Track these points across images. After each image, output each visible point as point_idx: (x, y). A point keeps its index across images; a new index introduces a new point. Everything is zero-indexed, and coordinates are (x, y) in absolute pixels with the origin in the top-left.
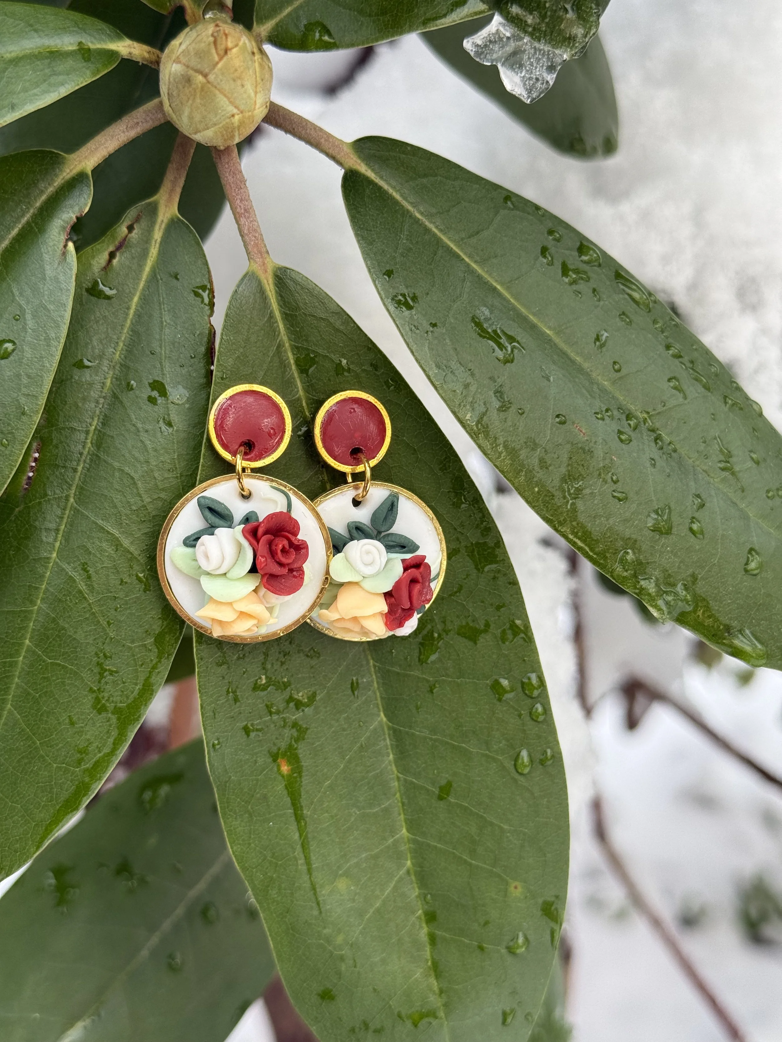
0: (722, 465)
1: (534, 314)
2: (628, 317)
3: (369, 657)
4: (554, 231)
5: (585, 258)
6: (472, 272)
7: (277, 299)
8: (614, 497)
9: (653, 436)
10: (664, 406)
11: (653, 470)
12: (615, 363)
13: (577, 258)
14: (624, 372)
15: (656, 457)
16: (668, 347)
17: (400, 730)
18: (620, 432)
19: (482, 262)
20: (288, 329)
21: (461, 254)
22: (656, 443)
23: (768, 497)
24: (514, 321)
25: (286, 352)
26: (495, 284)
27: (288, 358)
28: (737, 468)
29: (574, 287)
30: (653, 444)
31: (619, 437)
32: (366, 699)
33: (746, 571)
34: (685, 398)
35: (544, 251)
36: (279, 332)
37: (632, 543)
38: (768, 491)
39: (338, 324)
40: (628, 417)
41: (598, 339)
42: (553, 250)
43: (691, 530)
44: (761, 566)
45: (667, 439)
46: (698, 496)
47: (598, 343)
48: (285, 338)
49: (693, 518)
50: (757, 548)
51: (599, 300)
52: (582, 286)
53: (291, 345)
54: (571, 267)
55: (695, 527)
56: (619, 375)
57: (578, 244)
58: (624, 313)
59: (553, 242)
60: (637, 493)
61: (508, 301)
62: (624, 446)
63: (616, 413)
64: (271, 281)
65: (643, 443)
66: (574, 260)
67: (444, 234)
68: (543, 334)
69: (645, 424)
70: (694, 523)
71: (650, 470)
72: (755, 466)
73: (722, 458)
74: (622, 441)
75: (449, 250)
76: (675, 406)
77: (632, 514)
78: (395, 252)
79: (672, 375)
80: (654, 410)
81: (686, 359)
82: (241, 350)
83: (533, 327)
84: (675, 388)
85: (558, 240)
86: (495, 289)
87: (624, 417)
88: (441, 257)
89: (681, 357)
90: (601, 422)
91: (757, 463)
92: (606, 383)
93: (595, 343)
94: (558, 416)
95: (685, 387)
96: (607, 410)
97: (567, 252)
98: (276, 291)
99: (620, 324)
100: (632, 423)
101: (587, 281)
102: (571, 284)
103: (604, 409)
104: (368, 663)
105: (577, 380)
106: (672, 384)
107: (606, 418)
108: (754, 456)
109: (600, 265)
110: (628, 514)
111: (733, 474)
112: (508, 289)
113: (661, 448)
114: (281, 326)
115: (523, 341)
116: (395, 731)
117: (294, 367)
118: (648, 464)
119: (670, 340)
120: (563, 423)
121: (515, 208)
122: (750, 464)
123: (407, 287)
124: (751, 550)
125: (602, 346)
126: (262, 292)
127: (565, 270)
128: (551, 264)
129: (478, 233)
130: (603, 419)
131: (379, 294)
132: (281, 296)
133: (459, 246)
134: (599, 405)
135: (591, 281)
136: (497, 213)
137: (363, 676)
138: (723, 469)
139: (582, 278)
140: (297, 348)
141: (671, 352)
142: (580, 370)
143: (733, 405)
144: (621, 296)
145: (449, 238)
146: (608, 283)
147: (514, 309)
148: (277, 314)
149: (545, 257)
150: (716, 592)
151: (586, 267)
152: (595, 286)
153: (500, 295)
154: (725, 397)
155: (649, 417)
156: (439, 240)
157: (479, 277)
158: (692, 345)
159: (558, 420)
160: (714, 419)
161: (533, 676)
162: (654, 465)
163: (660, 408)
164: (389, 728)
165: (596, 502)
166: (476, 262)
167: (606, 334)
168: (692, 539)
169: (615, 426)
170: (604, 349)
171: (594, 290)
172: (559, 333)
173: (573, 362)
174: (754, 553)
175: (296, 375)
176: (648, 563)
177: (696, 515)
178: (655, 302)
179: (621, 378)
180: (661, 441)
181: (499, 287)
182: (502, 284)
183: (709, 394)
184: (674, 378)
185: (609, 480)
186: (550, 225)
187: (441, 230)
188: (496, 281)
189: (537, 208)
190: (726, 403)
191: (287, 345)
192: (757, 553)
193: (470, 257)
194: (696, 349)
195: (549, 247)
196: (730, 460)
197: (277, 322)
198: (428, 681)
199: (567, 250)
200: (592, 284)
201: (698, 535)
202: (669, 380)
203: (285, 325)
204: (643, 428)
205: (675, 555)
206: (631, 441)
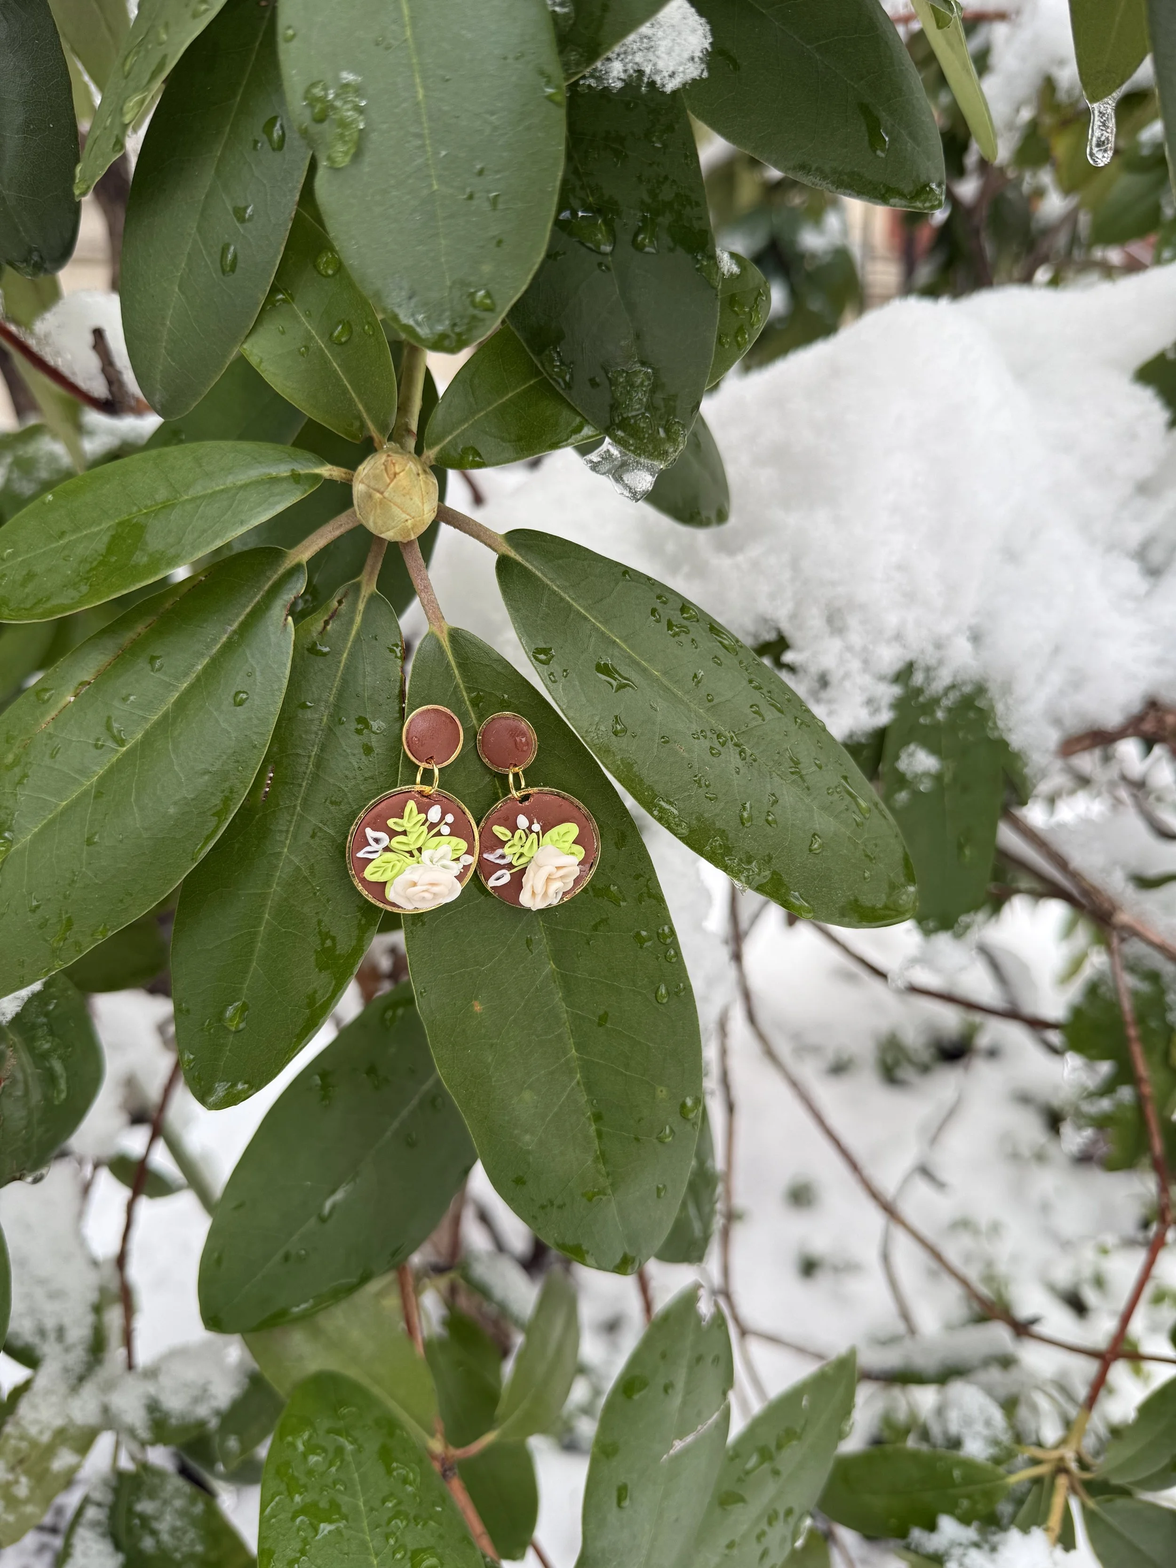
0: (793, 770)
1: (645, 660)
2: (719, 660)
3: (540, 919)
4: (662, 596)
5: (685, 615)
6: (597, 629)
7: (452, 651)
8: (706, 797)
9: (738, 750)
10: (747, 726)
11: (737, 776)
12: (708, 695)
13: (680, 616)
14: (715, 701)
15: (740, 766)
16: (751, 682)
17: (566, 974)
18: (712, 748)
19: (605, 622)
20: (462, 674)
21: (588, 616)
22: (740, 755)
23: (828, 794)
24: (630, 666)
25: (461, 691)
26: (614, 638)
27: (463, 696)
28: (804, 772)
29: (677, 638)
30: (738, 756)
31: (711, 752)
32: (538, 952)
33: (811, 850)
34: (764, 720)
35: (653, 611)
36: (455, 677)
37: (722, 833)
38: (828, 789)
39: (499, 669)
40: (719, 736)
41: (695, 676)
42: (660, 610)
43: (767, 820)
44: (821, 846)
45: (749, 752)
46: (773, 795)
47: (695, 680)
48: (460, 681)
49: (769, 812)
50: (819, 833)
51: (696, 648)
52: (683, 637)
53: (464, 686)
54: (674, 623)
55: (770, 818)
56: (711, 704)
57: (681, 605)
58: (716, 657)
59: (661, 605)
60: (725, 794)
61: (625, 651)
62: (715, 759)
63: (708, 733)
64: (446, 639)
65: (730, 756)
66: (677, 618)
67: (576, 601)
68: (651, 675)
69: (732, 741)
70: (769, 815)
71: (736, 775)
72: (818, 769)
73: (792, 765)
74: (713, 754)
75: (578, 613)
76: (756, 726)
77: (721, 810)
78: (537, 617)
79: (753, 703)
80: (739, 730)
81: (764, 691)
82: (426, 692)
83: (645, 670)
84: (755, 712)
85: (665, 603)
86: (615, 642)
87: (715, 736)
88: (573, 619)
89: (761, 688)
90: (696, 741)
91: (820, 767)
92: (701, 711)
93: (693, 680)
94: (663, 737)
95: (763, 712)
96: (702, 732)
97: (672, 612)
98: (451, 647)
99: (712, 665)
100: (721, 740)
101: (687, 633)
102: (674, 636)
103: (699, 731)
104: (538, 923)
105: (678, 710)
106: (753, 710)
107: (701, 737)
108: (818, 762)
109: (698, 621)
110: (718, 811)
111: (801, 777)
112: (625, 641)
113: (744, 759)
114: (456, 672)
115: (636, 682)
116: (562, 975)
117: (468, 703)
118: (734, 772)
119: (753, 676)
120: (667, 742)
121: (632, 580)
122: (814, 768)
123: (545, 643)
124: (814, 835)
125: (699, 682)
126: (440, 647)
127: (670, 625)
128: (658, 621)
129: (601, 600)
130: (698, 738)
131: (524, 649)
132: (455, 649)
133: (587, 610)
134: (695, 727)
135: (691, 633)
136: (617, 583)
137: (535, 934)
138: (792, 773)
139: (684, 631)
140: (469, 688)
141: (753, 685)
142: (681, 701)
143: (801, 724)
144: (714, 643)
145: (579, 605)
146: (704, 634)
147: (630, 657)
148: (453, 663)
149: (654, 616)
150: (787, 867)
151: (686, 623)
152: (693, 637)
153: (618, 646)
154: (796, 718)
155: (736, 735)
156: (571, 606)
157: (603, 633)
158: (771, 679)
159: (663, 740)
160: (786, 735)
161: (666, 929)
162: (738, 773)
163: (744, 728)
164: (558, 973)
165: (693, 802)
166: (600, 622)
167: (702, 673)
168: (768, 828)
169: (706, 744)
170: (700, 685)
171: (693, 640)
172: (665, 673)
173: (675, 695)
174: (816, 837)
175: (470, 708)
176: (734, 847)
177: (771, 809)
178: (741, 647)
179: (712, 707)
180: (744, 753)
181: (618, 640)
182: (620, 638)
183: (783, 716)
184: (755, 705)
185: (703, 785)
186: (659, 592)
187: (573, 599)
188: (616, 636)
189: (649, 579)
190: (796, 722)
191: (462, 686)
192: (819, 837)
193: (595, 618)
194: (773, 682)
195: (657, 608)
196: (799, 766)
197: (453, 669)
198: (585, 936)
199: (672, 610)
200: (691, 636)
201: (772, 825)
202: (751, 707)
203: (459, 672)
204: (730, 744)
205: (755, 840)
206: (720, 754)
